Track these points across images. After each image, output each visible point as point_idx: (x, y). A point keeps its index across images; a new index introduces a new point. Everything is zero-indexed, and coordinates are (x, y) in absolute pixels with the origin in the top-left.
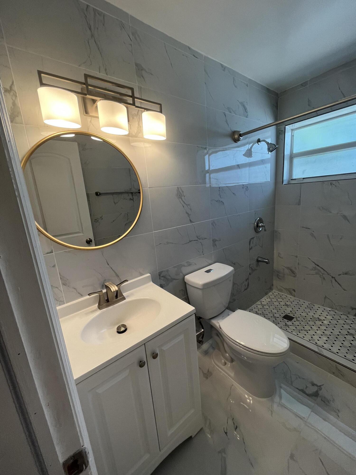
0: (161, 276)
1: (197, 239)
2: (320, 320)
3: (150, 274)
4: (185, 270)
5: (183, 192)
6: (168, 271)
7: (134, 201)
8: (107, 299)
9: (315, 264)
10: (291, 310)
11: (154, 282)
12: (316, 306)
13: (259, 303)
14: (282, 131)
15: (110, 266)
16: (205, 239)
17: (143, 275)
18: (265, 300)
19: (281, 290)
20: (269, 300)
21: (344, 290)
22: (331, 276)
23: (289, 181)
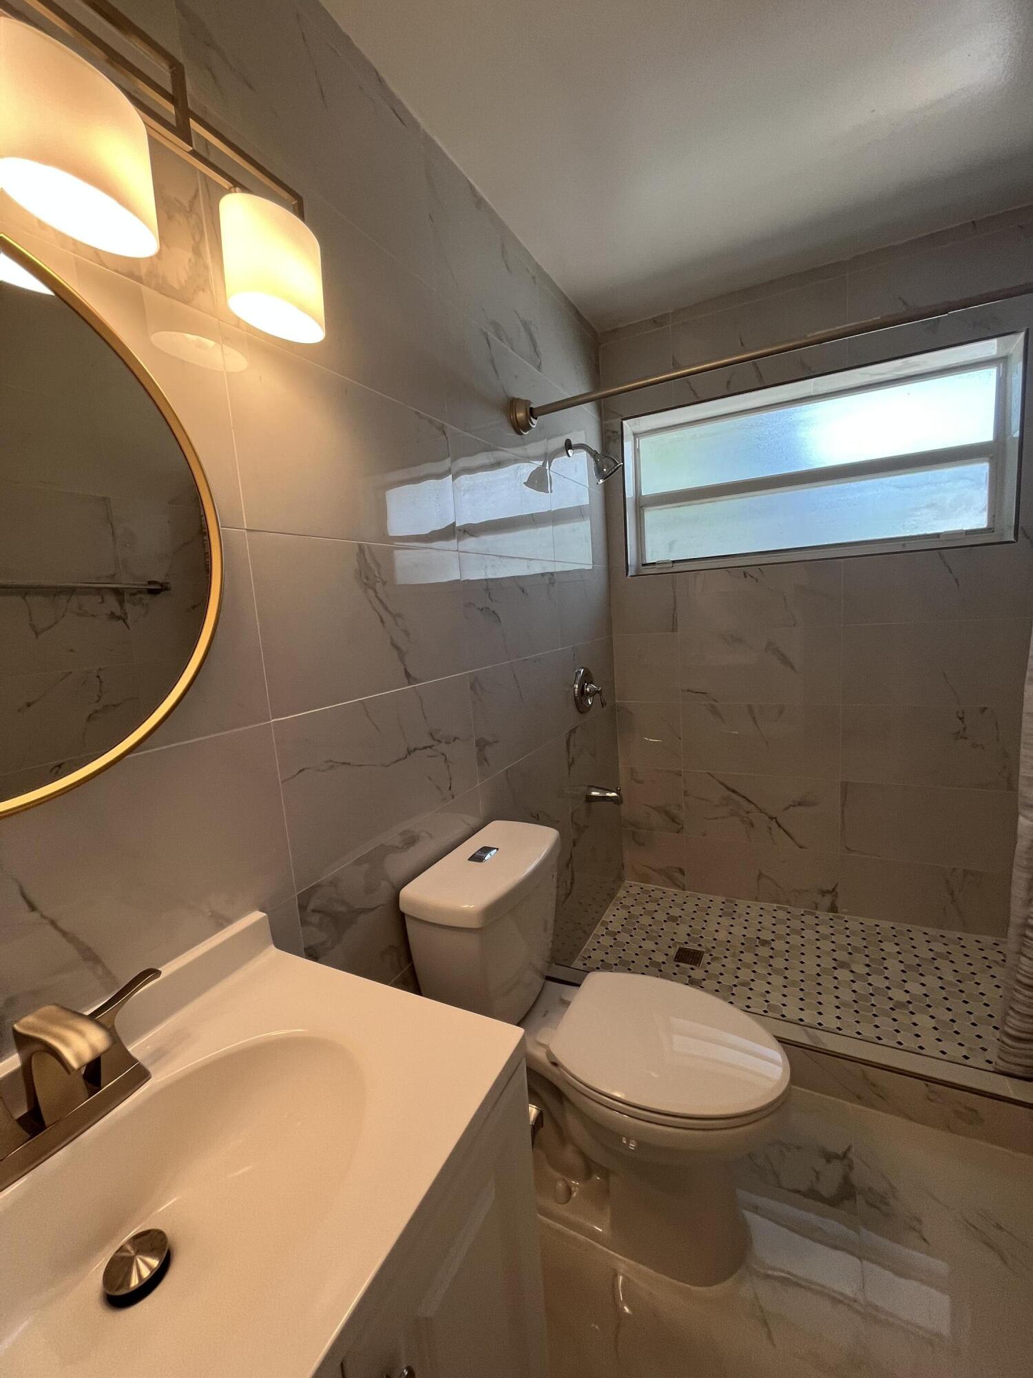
0: (311, 907)
1: (430, 742)
2: (764, 943)
3: (260, 911)
4: (397, 865)
5: (378, 565)
6: (334, 883)
7: (129, 621)
8: (25, 1111)
9: (728, 788)
10: (689, 930)
11: (279, 946)
12: (742, 905)
13: (599, 930)
14: (613, 432)
15: (43, 916)
16: (454, 740)
17: (229, 921)
18: (614, 915)
19: (645, 878)
20: (624, 913)
21: (801, 847)
22: (766, 814)
23: (637, 569)
